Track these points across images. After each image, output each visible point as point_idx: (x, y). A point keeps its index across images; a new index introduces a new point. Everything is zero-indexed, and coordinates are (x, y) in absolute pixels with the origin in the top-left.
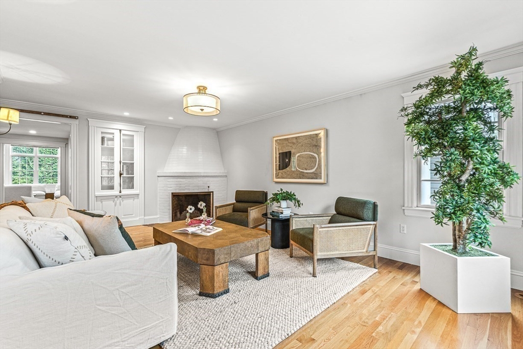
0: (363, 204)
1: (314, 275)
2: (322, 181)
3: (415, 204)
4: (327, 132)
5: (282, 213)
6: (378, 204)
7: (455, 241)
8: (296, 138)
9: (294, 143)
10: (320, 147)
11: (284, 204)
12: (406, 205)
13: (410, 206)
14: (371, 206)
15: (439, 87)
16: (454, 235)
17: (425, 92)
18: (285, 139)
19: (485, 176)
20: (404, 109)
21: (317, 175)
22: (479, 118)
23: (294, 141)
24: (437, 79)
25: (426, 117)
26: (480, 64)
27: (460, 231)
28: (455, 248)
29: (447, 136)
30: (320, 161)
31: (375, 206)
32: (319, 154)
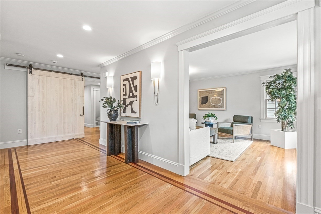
0: (248, 117)
1: (233, 142)
2: (224, 109)
3: (265, 117)
4: (226, 89)
5: (211, 122)
6: (253, 117)
7: (282, 128)
8: (211, 91)
9: (210, 93)
10: (223, 95)
11: (211, 118)
12: (261, 118)
13: (263, 118)
14: (251, 118)
15: (278, 78)
16: (282, 126)
17: (273, 79)
18: (205, 91)
19: (293, 107)
20: (264, 83)
21: (221, 106)
22: (291, 89)
23: (210, 92)
24: (277, 75)
25: (272, 87)
26: (292, 73)
27: (284, 125)
28: (282, 130)
29: (281, 94)
30: (223, 101)
31: (252, 118)
32: (223, 98)
